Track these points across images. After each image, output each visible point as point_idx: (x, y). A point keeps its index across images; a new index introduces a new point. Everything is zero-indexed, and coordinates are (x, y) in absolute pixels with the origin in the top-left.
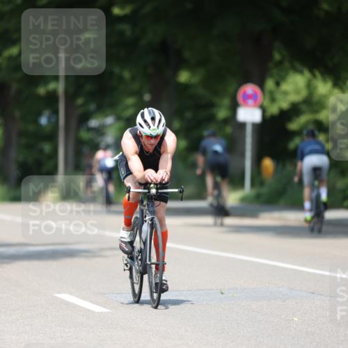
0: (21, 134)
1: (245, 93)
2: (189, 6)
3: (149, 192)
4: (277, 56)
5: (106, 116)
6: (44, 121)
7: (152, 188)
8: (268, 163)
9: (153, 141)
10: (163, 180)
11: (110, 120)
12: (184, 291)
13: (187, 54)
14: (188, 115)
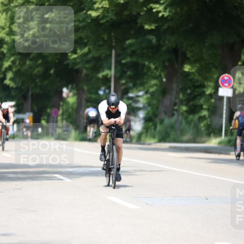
0: (88, 100)
1: (223, 78)
2: (191, 25)
5: (140, 91)
6: (101, 93)
11: (141, 93)
13: (189, 55)
14: (189, 91)
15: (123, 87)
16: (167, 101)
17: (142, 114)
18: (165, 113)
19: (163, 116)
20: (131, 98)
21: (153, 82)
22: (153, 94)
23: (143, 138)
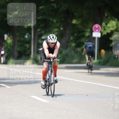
0: (19, 41)
3: (50, 61)
4: (106, 15)
6: (26, 37)
7: (51, 59)
8: (103, 51)
9: (53, 45)
10: (55, 57)
12: (74, 95)
14: (76, 35)
16: (63, 41)
21: (56, 30)
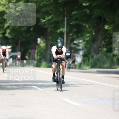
2: (109, 3)
5: (80, 40)
6: (59, 41)
11: (81, 41)
12: (105, 99)
13: (107, 20)
14: (107, 40)
15: (71, 38)
16: (95, 46)
17: (81, 53)
18: (94, 52)
19: (93, 54)
20: (75, 44)
21: (88, 35)
22: (87, 42)
23: (82, 66)
